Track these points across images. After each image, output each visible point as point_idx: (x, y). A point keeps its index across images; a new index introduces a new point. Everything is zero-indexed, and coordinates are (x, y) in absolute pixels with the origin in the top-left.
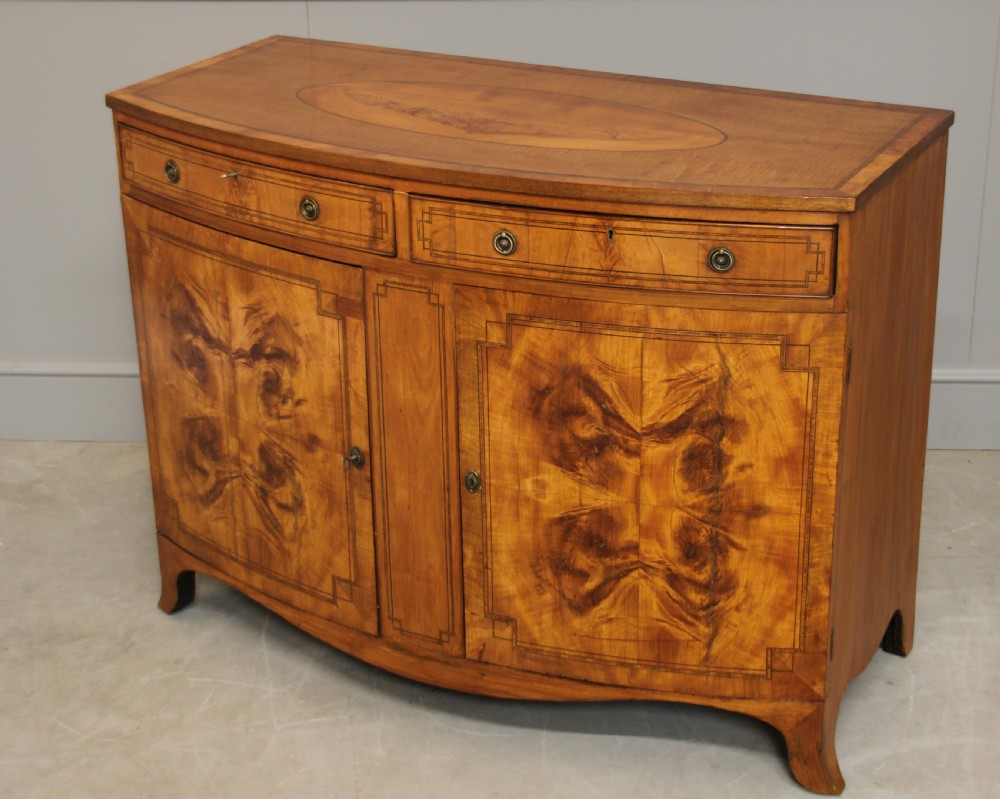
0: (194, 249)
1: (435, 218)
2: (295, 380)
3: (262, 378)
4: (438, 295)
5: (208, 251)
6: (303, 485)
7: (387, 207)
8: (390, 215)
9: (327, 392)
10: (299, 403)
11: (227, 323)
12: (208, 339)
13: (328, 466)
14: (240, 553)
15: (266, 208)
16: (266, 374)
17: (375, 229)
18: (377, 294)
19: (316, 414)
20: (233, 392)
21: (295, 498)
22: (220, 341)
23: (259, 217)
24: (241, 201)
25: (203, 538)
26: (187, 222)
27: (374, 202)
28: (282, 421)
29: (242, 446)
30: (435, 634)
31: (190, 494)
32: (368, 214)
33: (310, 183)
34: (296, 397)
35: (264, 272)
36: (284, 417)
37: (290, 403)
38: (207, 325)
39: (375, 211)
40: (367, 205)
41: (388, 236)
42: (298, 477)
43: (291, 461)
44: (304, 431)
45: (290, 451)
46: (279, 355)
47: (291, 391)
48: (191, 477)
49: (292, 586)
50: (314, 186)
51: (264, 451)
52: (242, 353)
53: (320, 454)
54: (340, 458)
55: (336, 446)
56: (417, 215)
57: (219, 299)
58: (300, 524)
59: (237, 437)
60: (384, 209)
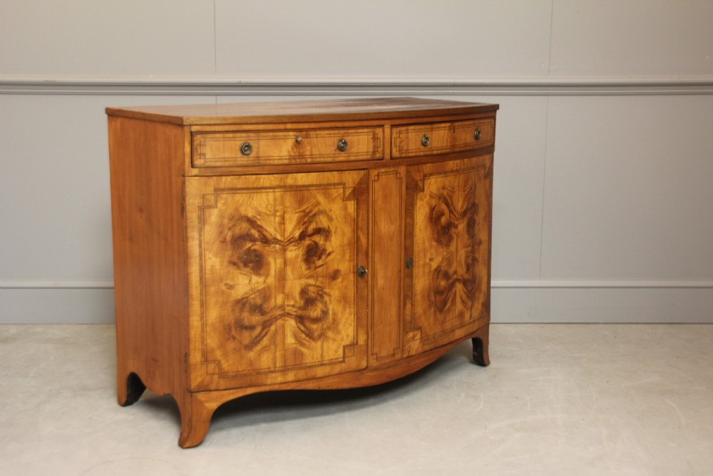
0: (259, 191)
1: (401, 135)
2: (328, 243)
3: (305, 250)
4: (400, 173)
5: (270, 188)
6: (328, 301)
7: (380, 135)
8: (381, 139)
9: (346, 241)
10: (329, 254)
11: (283, 226)
12: (266, 241)
13: (345, 283)
14: (278, 365)
15: (315, 152)
16: (309, 246)
17: (374, 147)
18: (374, 181)
19: (339, 257)
20: (283, 266)
21: (323, 312)
22: (275, 239)
23: (312, 158)
24: (299, 152)
25: (245, 372)
26: (254, 177)
27: (374, 134)
28: (317, 270)
29: (287, 296)
30: (392, 352)
31: (234, 349)
32: (372, 141)
33: (342, 132)
34: (327, 252)
35: (312, 188)
36: (319, 267)
37: (323, 257)
38: (265, 233)
39: (375, 138)
40: (371, 136)
41: (380, 150)
42: (326, 298)
43: (322, 290)
44: (331, 270)
45: (321, 285)
46: (318, 231)
47: (324, 250)
48: (238, 337)
49: (318, 366)
50: (345, 133)
51: (304, 292)
52: (292, 240)
53: (340, 280)
54: (352, 276)
55: (350, 270)
56: (394, 136)
57: (278, 214)
58: (325, 326)
59: (283, 293)
60: (379, 136)
